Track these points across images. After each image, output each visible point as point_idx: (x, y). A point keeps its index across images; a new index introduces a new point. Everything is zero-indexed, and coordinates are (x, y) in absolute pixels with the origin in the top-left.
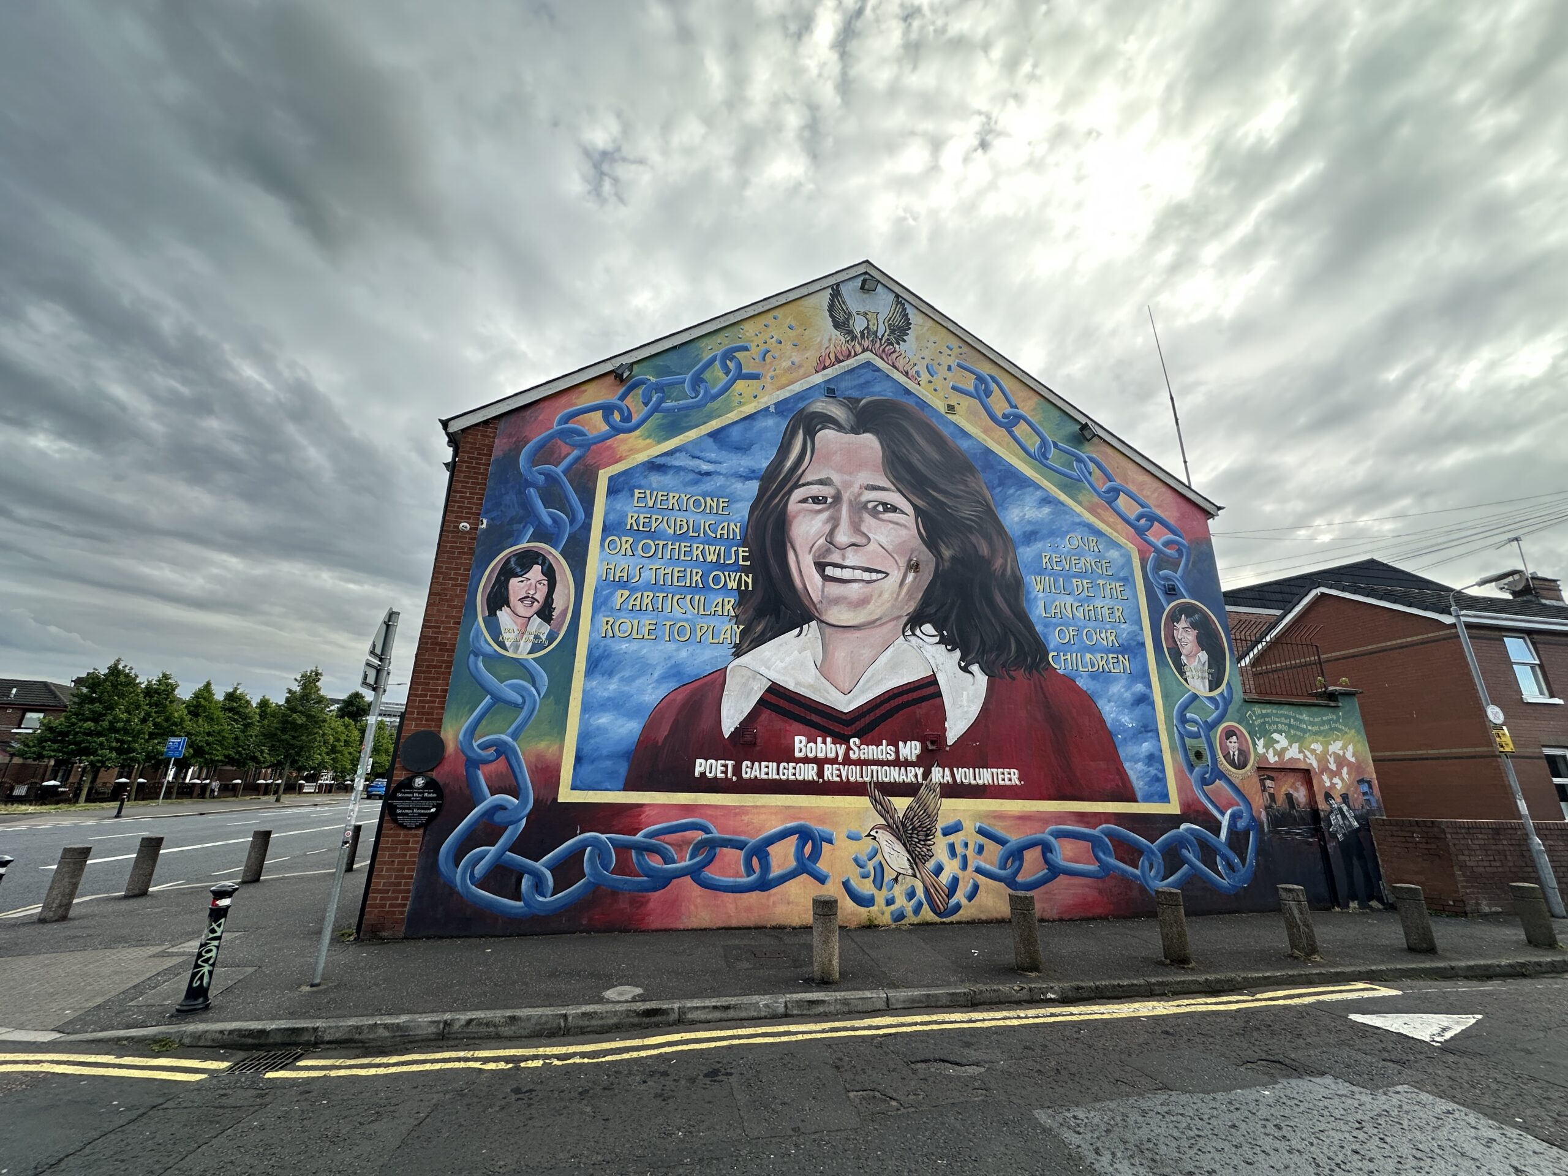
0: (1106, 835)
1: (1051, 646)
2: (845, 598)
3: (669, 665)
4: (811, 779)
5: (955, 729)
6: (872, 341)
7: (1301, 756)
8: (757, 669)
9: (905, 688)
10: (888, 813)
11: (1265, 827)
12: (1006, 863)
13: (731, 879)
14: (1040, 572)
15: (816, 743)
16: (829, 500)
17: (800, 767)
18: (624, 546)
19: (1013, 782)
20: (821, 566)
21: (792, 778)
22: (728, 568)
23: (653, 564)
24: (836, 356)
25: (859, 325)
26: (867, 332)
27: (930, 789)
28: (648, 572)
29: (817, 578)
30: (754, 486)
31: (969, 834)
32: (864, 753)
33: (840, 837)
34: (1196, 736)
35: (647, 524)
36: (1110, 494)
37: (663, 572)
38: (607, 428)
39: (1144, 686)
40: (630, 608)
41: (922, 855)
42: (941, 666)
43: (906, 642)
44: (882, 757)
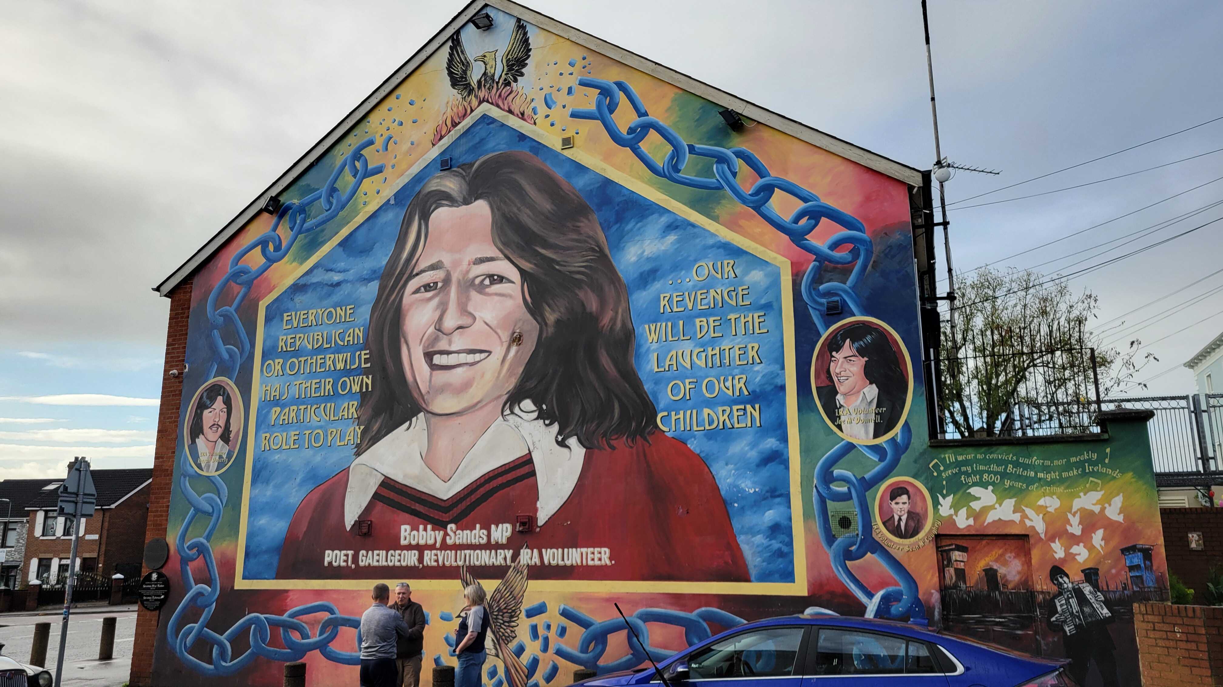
0: (704, 620)
1: (662, 405)
2: (450, 385)
3: (308, 469)
4: (412, 564)
5: (546, 508)
6: (489, 89)
8: (373, 466)
9: (500, 470)
11: (936, 614)
12: (588, 646)
14: (656, 318)
15: (418, 530)
16: (440, 285)
17: (405, 554)
18: (277, 368)
19: (603, 563)
20: (429, 356)
21: (397, 564)
22: (353, 373)
23: (297, 380)
24: (452, 121)
25: (475, 75)
26: (485, 79)
27: (518, 571)
28: (294, 387)
29: (426, 368)
31: (552, 616)
32: (459, 538)
33: (434, 619)
34: (846, 497)
35: (293, 344)
36: (760, 196)
37: (304, 386)
38: (265, 260)
39: (778, 440)
40: (281, 423)
41: (505, 636)
42: (537, 442)
43: (505, 423)
44: (475, 541)
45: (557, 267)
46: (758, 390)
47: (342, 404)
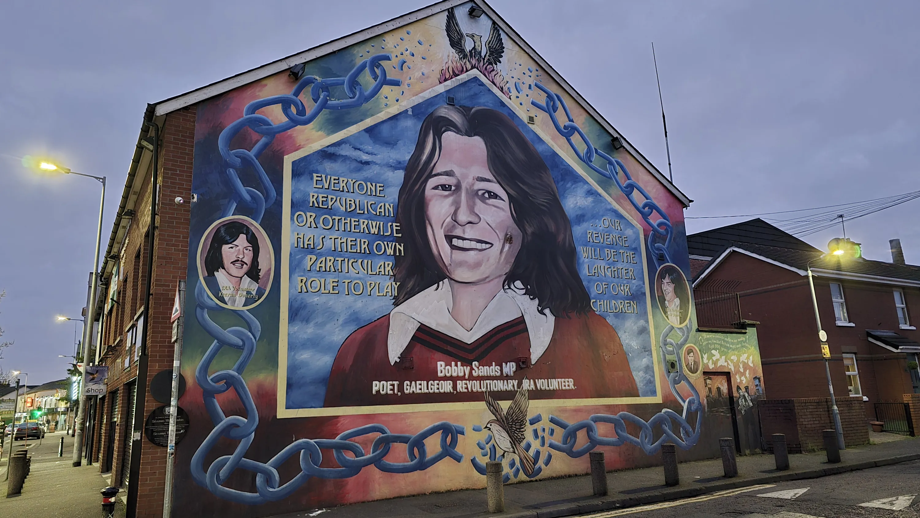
0: (622, 419)
1: (592, 296)
2: (466, 262)
3: (349, 313)
4: (449, 391)
5: (536, 353)
6: (478, 60)
7: (726, 364)
8: (410, 315)
9: (505, 326)
10: (497, 412)
11: (706, 408)
12: (567, 440)
13: (401, 464)
14: (586, 244)
15: (451, 366)
16: (453, 188)
17: (442, 383)
18: (309, 220)
19: (571, 388)
20: (449, 238)
21: (437, 391)
22: (386, 239)
23: (332, 235)
24: (453, 71)
25: (468, 45)
26: (475, 52)
27: (522, 394)
28: (329, 241)
29: (447, 247)
30: (400, 175)
31: (545, 423)
32: (481, 372)
33: (468, 430)
34: (671, 353)
35: (325, 203)
36: (628, 189)
38: (287, 120)
39: (645, 322)
40: (318, 270)
41: (518, 439)
42: (526, 309)
43: (506, 294)
44: (493, 374)
45: (530, 198)
46: (635, 293)
47: (379, 263)
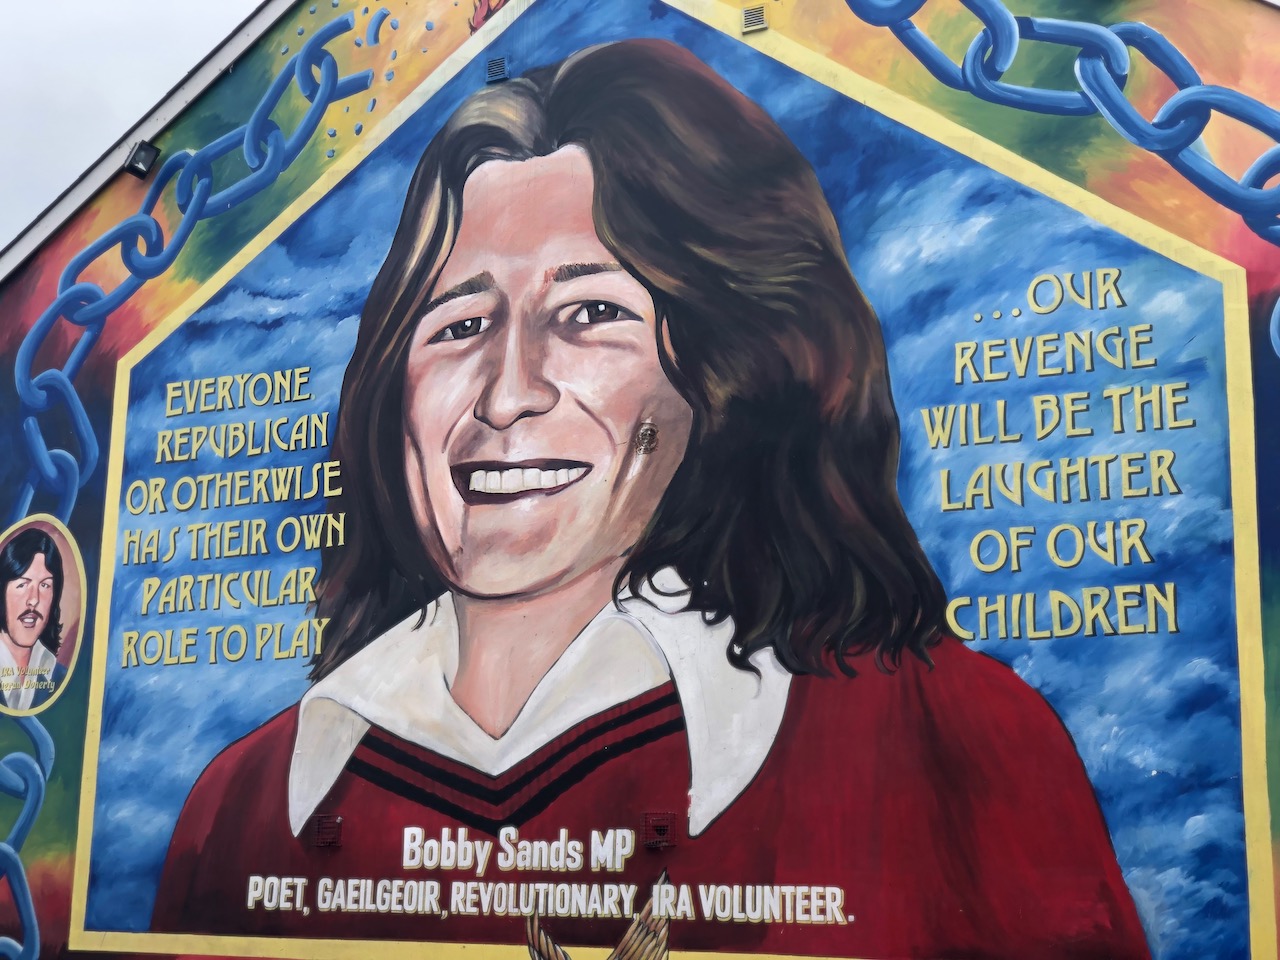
3: (214, 706)
4: (427, 910)
5: (707, 800)
8: (347, 702)
9: (611, 717)
15: (438, 838)
16: (485, 323)
17: (411, 887)
18: (153, 496)
19: (829, 919)
20: (461, 474)
21: (396, 908)
22: (307, 508)
23: (193, 522)
27: (648, 928)
28: (187, 537)
29: (455, 499)
32: (524, 858)
35: (185, 448)
36: (1178, 127)
37: (207, 534)
38: (128, 274)
39: (1214, 663)
40: (161, 610)
42: (688, 659)
43: (620, 616)
44: (558, 864)
45: (732, 285)
46: (1171, 552)
47: (286, 574)
